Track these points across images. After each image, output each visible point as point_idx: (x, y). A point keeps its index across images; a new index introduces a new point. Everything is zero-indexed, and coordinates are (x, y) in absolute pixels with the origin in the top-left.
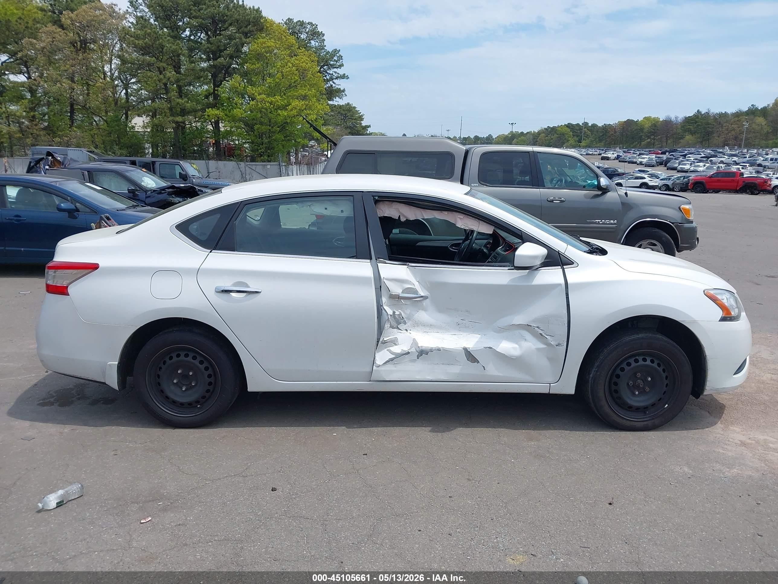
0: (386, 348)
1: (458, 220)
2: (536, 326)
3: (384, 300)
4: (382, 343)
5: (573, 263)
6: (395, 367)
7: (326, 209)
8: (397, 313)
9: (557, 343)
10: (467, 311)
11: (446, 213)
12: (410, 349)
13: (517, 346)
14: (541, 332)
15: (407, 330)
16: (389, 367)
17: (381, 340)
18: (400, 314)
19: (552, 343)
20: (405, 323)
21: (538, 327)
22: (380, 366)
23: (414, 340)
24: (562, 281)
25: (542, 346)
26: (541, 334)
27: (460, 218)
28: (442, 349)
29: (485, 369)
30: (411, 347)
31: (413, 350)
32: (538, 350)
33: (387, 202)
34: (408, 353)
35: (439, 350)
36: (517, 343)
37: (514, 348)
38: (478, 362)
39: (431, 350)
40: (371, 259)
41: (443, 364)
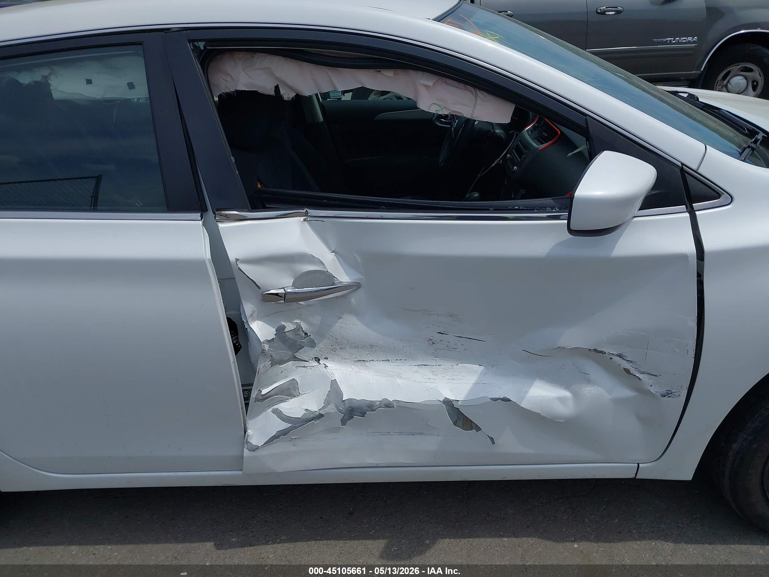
0: (269, 407)
1: (423, 91)
2: (615, 353)
3: (248, 308)
4: (257, 400)
5: (718, 195)
6: (294, 445)
7: (89, 82)
8: (289, 327)
9: (664, 391)
10: (451, 316)
11: (389, 73)
12: (324, 408)
13: (566, 394)
14: (627, 366)
15: (318, 360)
16: (279, 447)
17: (254, 394)
18: (299, 328)
19: (652, 390)
20: (312, 344)
21: (620, 356)
22: (258, 448)
23: (334, 383)
24: (690, 248)
25: (626, 393)
26: (627, 371)
27: (427, 87)
28: (395, 404)
29: (493, 443)
30: (327, 403)
31: (331, 409)
32: (619, 402)
33: (241, 55)
34: (321, 416)
35: (388, 405)
36: (567, 387)
37: (561, 400)
38: (478, 429)
39: (371, 406)
40: (202, 209)
41: (401, 433)
